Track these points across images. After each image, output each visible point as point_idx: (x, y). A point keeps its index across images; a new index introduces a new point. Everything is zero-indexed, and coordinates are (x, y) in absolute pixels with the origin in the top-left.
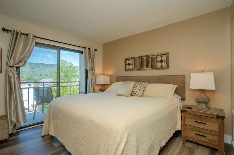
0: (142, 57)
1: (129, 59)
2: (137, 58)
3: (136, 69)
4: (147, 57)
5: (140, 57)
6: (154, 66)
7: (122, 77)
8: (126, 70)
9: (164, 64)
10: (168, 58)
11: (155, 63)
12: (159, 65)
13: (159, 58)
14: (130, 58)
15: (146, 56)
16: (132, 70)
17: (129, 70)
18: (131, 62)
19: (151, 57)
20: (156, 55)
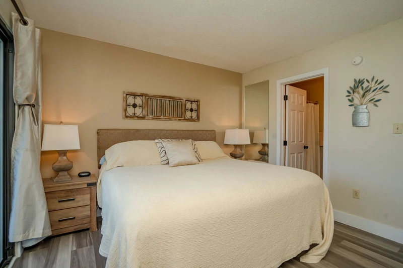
0: (163, 97)
1: (135, 95)
2: (154, 96)
3: (151, 116)
4: (171, 100)
5: (160, 96)
6: (181, 115)
7: (119, 131)
8: (127, 117)
9: (194, 114)
10: (198, 106)
11: (183, 110)
12: (188, 114)
13: (189, 106)
14: (139, 94)
15: (170, 97)
16: (143, 118)
17: (134, 116)
18: (139, 101)
19: (178, 101)
20: (185, 100)
